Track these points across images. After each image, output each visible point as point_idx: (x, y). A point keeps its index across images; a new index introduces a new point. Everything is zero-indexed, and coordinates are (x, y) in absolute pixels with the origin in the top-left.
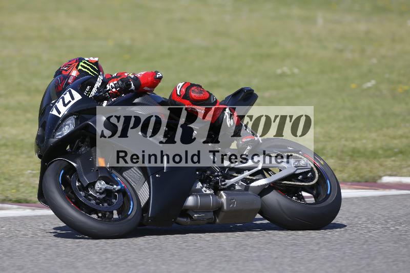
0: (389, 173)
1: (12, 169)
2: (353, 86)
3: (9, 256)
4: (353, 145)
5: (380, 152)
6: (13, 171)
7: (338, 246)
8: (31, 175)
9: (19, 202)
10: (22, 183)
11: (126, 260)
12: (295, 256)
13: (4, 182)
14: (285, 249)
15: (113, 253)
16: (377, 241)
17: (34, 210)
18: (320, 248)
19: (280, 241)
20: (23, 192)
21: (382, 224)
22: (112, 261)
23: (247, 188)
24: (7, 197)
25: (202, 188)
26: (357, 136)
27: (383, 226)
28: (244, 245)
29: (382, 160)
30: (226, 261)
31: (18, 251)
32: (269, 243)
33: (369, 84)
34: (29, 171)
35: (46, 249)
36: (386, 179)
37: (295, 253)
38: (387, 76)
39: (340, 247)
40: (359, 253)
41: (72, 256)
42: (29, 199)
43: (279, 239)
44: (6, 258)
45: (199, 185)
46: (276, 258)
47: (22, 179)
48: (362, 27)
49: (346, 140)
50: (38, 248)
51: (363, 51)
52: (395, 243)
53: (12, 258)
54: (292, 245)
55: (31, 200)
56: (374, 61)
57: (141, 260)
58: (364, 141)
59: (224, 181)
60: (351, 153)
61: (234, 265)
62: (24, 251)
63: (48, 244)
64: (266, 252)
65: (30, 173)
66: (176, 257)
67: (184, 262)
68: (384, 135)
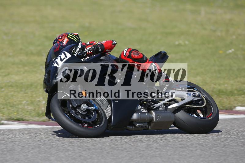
0: (240, 104)
1: (15, 100)
2: (221, 52)
3: (10, 153)
4: (219, 88)
5: (235, 92)
6: (15, 101)
7: (208, 148)
8: (26, 104)
9: (18, 120)
10: (20, 109)
11: (80, 156)
12: (181, 154)
13: (10, 108)
14: (176, 150)
15: (72, 151)
16: (231, 146)
17: (27, 125)
18: (197, 149)
19: (173, 145)
20: (21, 115)
21: (234, 135)
22: (72, 156)
23: (166, 109)
24: (11, 117)
25: (141, 109)
26: (222, 82)
27: (235, 136)
28: (151, 147)
29: (236, 96)
30: (140, 157)
31: (16, 150)
32: (167, 146)
33: (230, 51)
34: (25, 102)
35: (33, 149)
36: (238, 108)
37: (181, 152)
38: (241, 46)
39: (208, 149)
40: (220, 152)
41: (48, 153)
42: (24, 118)
43: (173, 144)
44: (8, 154)
45: (140, 107)
46: (170, 155)
47: (20, 106)
48: (228, 16)
49: (215, 84)
50: (28, 148)
51: (227, 31)
52: (242, 147)
53: (12, 154)
54: (180, 148)
55: (25, 119)
56: (234, 37)
57: (89, 156)
58: (226, 85)
59: (154, 105)
60: (218, 92)
61: (144, 159)
62: (20, 150)
63: (34, 146)
64: (164, 152)
65: (26, 103)
66: (110, 154)
67: (115, 157)
68: (238, 82)
